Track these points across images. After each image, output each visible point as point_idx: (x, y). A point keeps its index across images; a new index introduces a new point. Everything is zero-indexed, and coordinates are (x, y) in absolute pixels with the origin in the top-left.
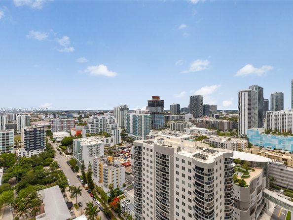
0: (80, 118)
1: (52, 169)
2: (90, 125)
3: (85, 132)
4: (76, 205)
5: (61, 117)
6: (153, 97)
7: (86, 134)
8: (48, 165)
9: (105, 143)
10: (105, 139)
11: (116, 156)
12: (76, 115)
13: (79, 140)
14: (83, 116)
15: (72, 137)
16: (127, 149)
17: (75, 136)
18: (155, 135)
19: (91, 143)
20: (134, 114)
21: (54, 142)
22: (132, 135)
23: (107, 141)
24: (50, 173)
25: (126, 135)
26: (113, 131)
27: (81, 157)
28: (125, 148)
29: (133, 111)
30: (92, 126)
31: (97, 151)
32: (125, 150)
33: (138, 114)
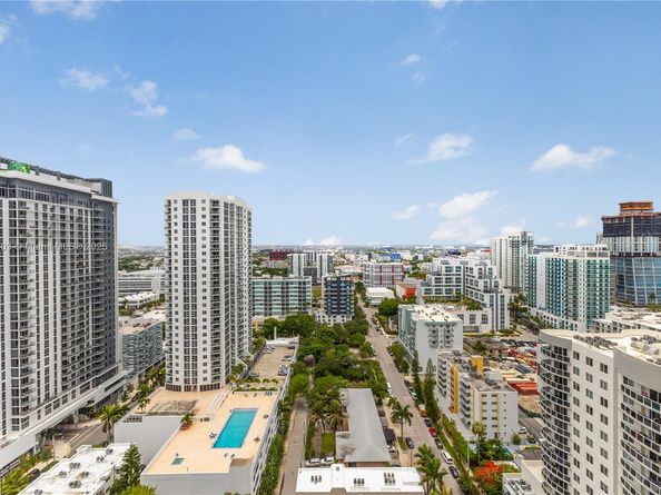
0: (415, 262)
1: (362, 356)
2: (433, 278)
3: (423, 292)
4: (400, 439)
5: (380, 259)
6: (622, 205)
7: (424, 298)
8: (356, 346)
9: (467, 322)
10: (467, 314)
11: (494, 359)
12: (408, 256)
13: (409, 307)
14: (421, 257)
15: (398, 300)
16: (528, 347)
17: (404, 298)
18: (631, 323)
19: (434, 317)
20: (551, 255)
21: (367, 305)
22: (545, 313)
23: (472, 319)
24: (359, 363)
25: (525, 310)
26: (487, 296)
27: (414, 344)
28: (522, 344)
29: (548, 248)
30: (438, 280)
31: (448, 337)
32: (522, 349)
33: (565, 257)
